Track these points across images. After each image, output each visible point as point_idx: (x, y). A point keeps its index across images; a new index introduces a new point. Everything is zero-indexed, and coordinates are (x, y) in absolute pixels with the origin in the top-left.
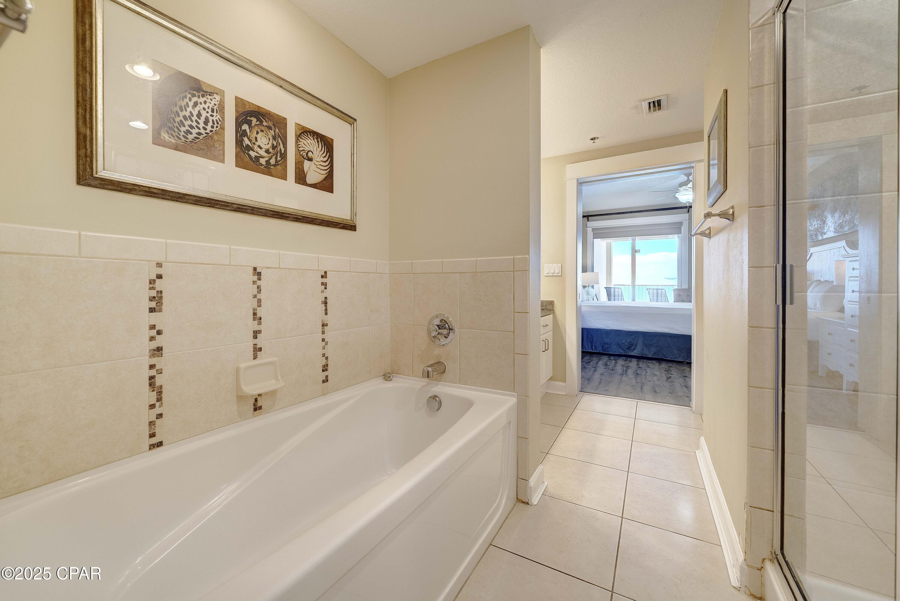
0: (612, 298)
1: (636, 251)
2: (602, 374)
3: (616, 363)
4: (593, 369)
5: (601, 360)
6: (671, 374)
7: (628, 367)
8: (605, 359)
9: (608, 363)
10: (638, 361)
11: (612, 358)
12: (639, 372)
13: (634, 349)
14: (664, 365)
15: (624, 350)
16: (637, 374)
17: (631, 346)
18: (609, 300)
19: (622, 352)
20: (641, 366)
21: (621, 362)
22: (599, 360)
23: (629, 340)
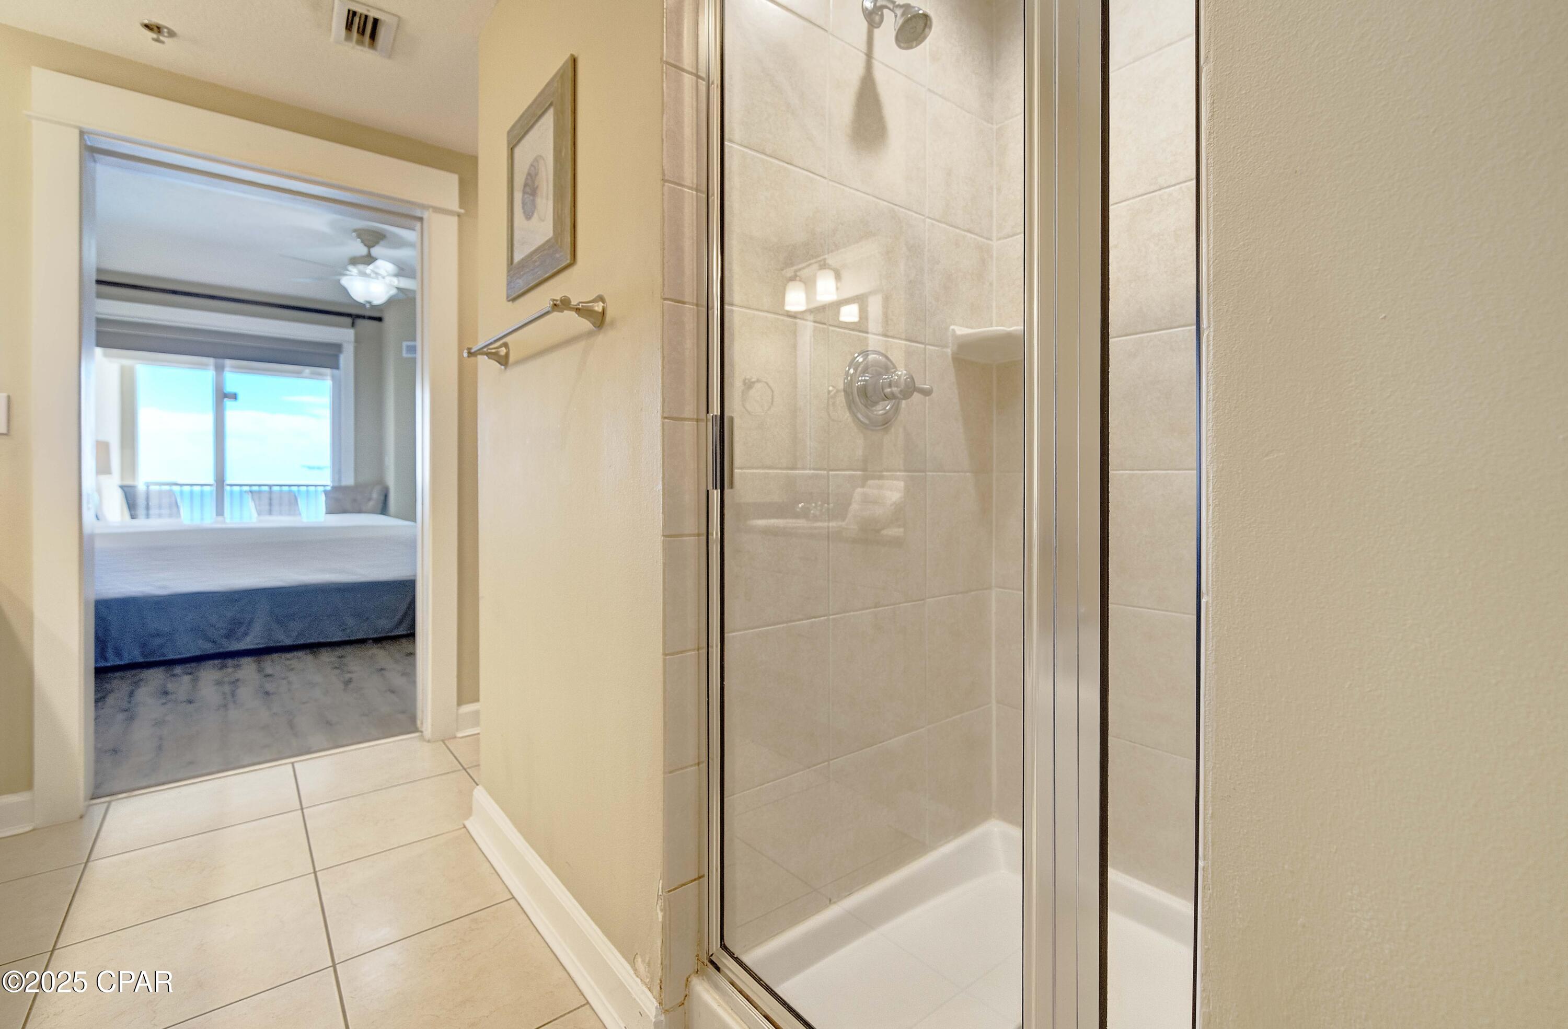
0: (141, 511)
1: (227, 396)
2: (159, 723)
3: (195, 680)
4: (121, 717)
5: (142, 683)
6: (350, 672)
7: (235, 683)
8: (155, 677)
9: (170, 687)
10: (259, 662)
11: (178, 670)
12: (269, 687)
13: (246, 634)
14: (327, 657)
15: (214, 642)
16: (267, 693)
17: (235, 628)
18: (133, 517)
19: (209, 648)
20: (269, 670)
21: (209, 674)
22: (137, 684)
23: (229, 615)
